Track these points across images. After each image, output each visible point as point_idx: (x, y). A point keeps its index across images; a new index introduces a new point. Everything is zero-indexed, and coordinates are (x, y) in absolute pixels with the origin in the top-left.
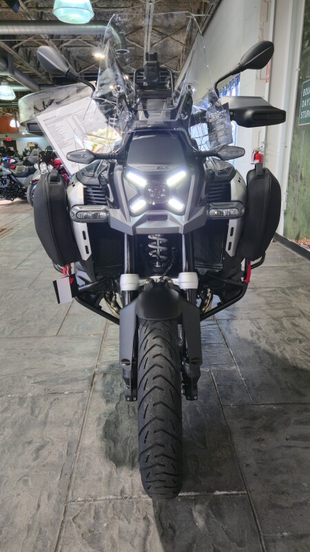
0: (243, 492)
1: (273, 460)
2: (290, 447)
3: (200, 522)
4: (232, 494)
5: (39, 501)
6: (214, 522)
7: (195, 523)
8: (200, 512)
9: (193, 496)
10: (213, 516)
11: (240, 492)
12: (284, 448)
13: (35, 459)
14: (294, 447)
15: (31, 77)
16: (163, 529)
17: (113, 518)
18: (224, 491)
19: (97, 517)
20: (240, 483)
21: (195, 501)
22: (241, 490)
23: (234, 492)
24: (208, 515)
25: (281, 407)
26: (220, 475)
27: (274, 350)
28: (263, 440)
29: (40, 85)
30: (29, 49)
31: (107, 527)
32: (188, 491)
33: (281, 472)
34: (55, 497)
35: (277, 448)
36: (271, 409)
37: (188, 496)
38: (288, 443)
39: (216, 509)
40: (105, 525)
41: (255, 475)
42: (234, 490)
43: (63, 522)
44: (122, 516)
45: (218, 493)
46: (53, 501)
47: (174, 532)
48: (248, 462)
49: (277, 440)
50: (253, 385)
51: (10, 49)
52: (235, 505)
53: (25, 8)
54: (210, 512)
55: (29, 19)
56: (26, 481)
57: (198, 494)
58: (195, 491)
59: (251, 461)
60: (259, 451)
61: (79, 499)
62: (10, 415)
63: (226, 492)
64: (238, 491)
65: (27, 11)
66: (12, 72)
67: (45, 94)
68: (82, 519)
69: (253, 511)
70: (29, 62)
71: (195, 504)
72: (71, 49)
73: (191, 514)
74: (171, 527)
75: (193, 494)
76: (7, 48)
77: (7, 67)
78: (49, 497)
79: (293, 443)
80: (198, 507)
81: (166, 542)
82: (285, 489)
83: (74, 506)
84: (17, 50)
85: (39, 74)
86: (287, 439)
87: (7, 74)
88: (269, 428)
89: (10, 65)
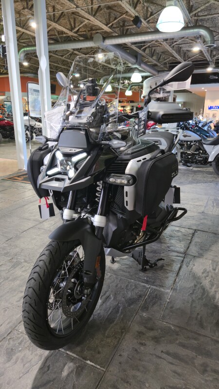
0: (103, 369)
1: (140, 360)
2: (160, 358)
3: (65, 373)
4: (96, 367)
5: (3, 323)
6: (72, 376)
7: (62, 371)
8: (69, 368)
9: (73, 356)
10: (75, 373)
11: (102, 369)
12: (154, 356)
13: (17, 302)
14: (163, 359)
15: (153, 66)
16: (44, 366)
17: (26, 348)
18: (93, 362)
19: (20, 344)
20: (106, 363)
21: (72, 360)
22: (104, 368)
23: (99, 367)
24: (72, 371)
25: (178, 329)
26: (99, 353)
27: (211, 289)
28: (145, 345)
29: (159, 72)
30: (154, 48)
31: (20, 351)
32: (73, 353)
33: (139, 370)
34: (11, 324)
35: (151, 354)
36: (170, 328)
37: (71, 356)
38: (160, 354)
39: (80, 370)
40: (20, 349)
41: (120, 363)
42: (99, 365)
43: (4, 338)
44: (31, 349)
45: (88, 362)
46: (9, 326)
47: (48, 370)
48: (123, 354)
49: (155, 349)
50: (171, 308)
51: (139, 50)
52: (92, 374)
53: (146, 24)
54: (75, 370)
55: (150, 31)
56: (6, 310)
57: (78, 357)
58: (77, 355)
59: (125, 354)
60: (136, 350)
61: (20, 331)
62: (24, 274)
63: (93, 364)
64: (101, 367)
65: (148, 26)
66: (140, 65)
67: (158, 77)
68: (13, 341)
69: (99, 382)
70: (152, 57)
71: (71, 362)
72: (182, 45)
73: (64, 366)
74: (49, 367)
75: (75, 356)
76: (137, 49)
77: (137, 62)
78: (9, 323)
79: (164, 356)
80: (71, 364)
81: (40, 373)
82: (131, 380)
83: (15, 332)
84: (144, 50)
85: (159, 64)
86: (162, 352)
87: (136, 66)
88: (156, 340)
89: (138, 61)
